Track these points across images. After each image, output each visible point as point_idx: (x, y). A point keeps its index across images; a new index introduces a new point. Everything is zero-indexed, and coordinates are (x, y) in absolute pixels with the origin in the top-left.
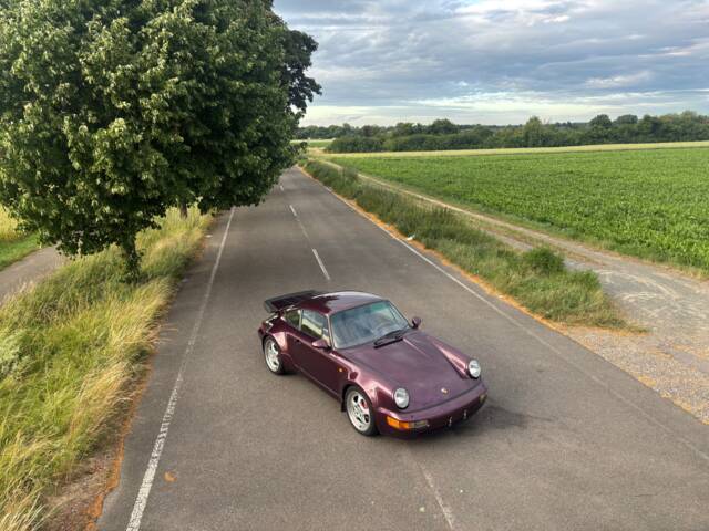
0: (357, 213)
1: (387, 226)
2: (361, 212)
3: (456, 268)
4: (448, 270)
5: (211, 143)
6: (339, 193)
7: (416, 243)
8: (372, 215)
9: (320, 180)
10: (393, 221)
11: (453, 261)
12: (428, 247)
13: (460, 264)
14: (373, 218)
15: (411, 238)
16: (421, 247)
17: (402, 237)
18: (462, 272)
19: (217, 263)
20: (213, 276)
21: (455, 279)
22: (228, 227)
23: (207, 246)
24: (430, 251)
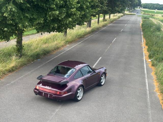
2: (144, 45)
3: (154, 77)
4: (149, 77)
5: (42, 4)
6: (144, 36)
8: (146, 47)
11: (156, 73)
12: (153, 65)
15: (150, 60)
18: (155, 80)
19: (58, 56)
20: (50, 60)
21: (147, 81)
22: (79, 43)
23: (62, 49)
24: (152, 67)
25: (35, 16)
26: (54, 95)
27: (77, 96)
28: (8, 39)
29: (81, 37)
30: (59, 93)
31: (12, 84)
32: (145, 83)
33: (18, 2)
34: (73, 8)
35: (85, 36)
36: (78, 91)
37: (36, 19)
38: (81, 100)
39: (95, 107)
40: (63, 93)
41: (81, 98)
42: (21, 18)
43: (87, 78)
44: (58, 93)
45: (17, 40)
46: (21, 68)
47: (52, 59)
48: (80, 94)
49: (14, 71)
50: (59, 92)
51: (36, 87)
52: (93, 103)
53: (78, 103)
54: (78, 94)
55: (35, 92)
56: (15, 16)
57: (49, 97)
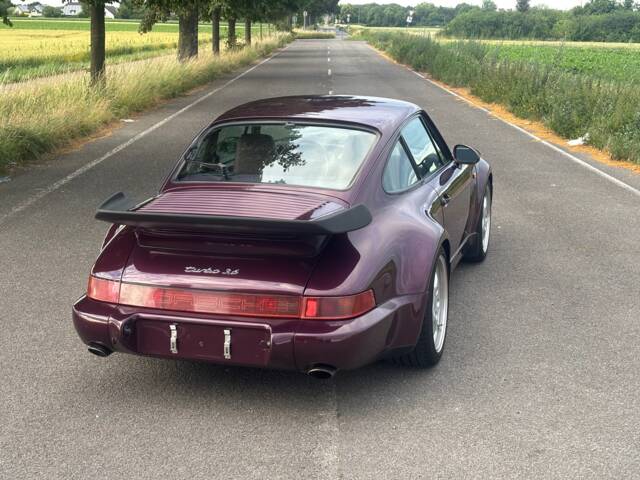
0: (467, 105)
1: (527, 122)
2: (476, 103)
6: (438, 79)
7: (592, 151)
9: (409, 63)
10: (540, 112)
12: (619, 156)
14: (497, 112)
15: (579, 141)
16: (603, 158)
17: (560, 141)
19: (103, 159)
20: (69, 177)
22: (180, 111)
23: (109, 134)
24: (621, 164)
26: (276, 329)
29: (174, 95)
30: (313, 305)
35: (192, 92)
39: (588, 385)
43: (444, 195)
44: (310, 312)
47: (79, 171)
48: (437, 308)
50: (310, 298)
51: (90, 290)
57: (227, 355)
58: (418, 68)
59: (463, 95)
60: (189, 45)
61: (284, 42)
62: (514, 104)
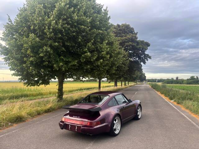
0: (158, 95)
1: (166, 98)
2: (160, 94)
3: (187, 111)
4: (182, 111)
6: (156, 90)
7: (175, 102)
8: (163, 95)
10: (168, 96)
11: (187, 108)
12: (178, 103)
13: (190, 110)
16: (175, 104)
17: (170, 101)
18: (190, 113)
21: (183, 114)
24: (178, 105)
25: (70, 60)
26: (82, 127)
27: (114, 129)
28: (46, 82)
30: (89, 123)
31: (43, 122)
32: (182, 116)
33: (54, 45)
34: (103, 52)
36: (114, 122)
37: (70, 62)
38: (119, 135)
40: (95, 123)
41: (118, 132)
42: (57, 61)
43: (123, 107)
45: (59, 88)
46: (58, 110)
48: (117, 126)
49: (50, 112)
51: (62, 119)
52: (135, 137)
53: (115, 138)
54: (115, 126)
55: (60, 125)
56: (51, 57)
57: (76, 130)
58: (154, 89)
59: (159, 93)
60: (116, 85)
61: (134, 85)
62: (165, 94)
